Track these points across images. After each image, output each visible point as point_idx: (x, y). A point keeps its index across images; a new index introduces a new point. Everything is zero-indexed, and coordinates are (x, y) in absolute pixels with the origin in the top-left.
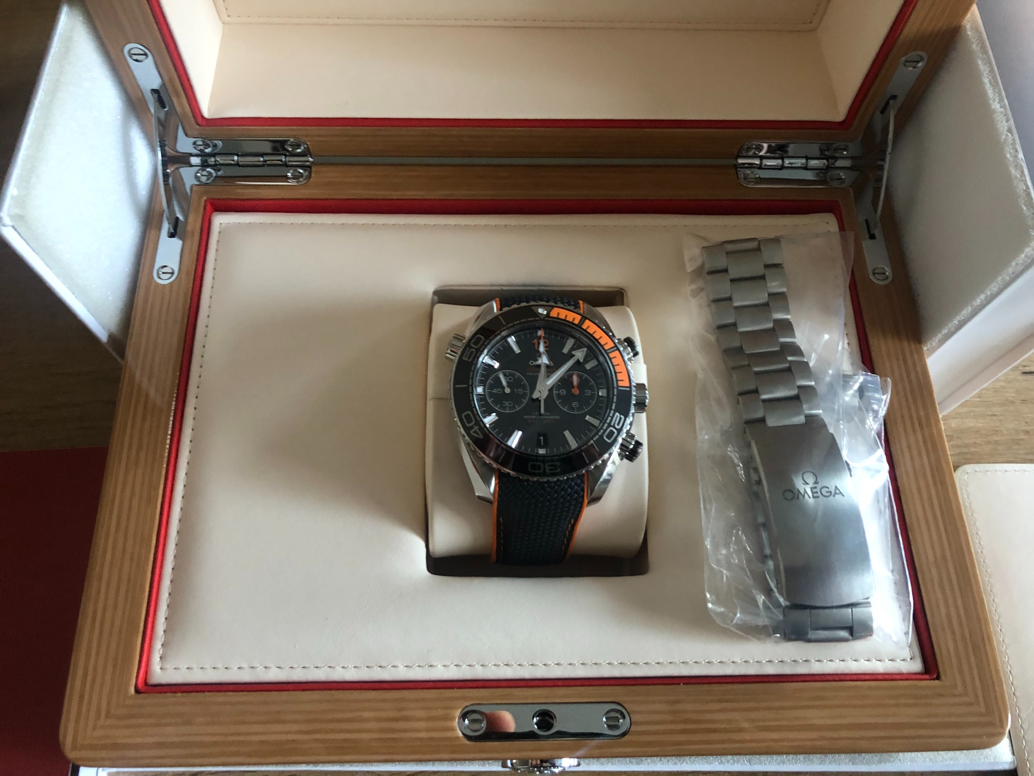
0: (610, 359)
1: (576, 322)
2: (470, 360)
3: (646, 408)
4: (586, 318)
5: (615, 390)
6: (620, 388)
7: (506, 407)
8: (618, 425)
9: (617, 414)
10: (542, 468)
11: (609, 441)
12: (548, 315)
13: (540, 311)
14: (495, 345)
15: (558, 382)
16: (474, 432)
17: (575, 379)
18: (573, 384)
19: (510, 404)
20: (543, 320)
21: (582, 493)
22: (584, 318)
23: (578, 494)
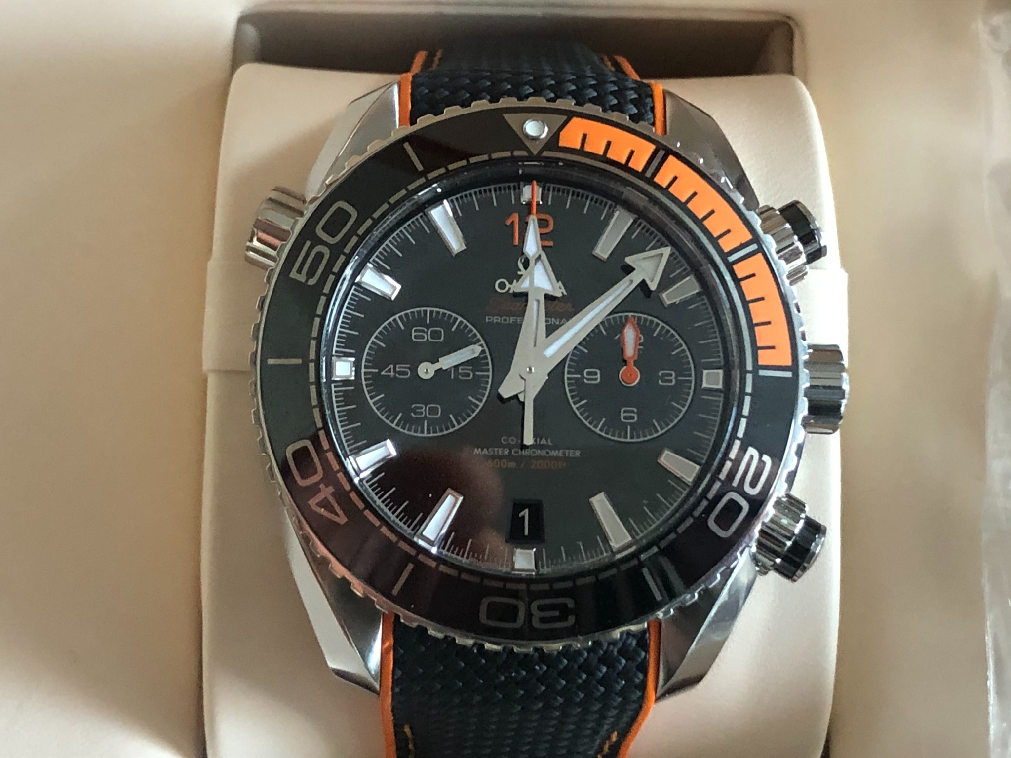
0: (737, 281)
1: (638, 164)
2: (312, 282)
3: (841, 423)
4: (669, 152)
5: (749, 377)
6: (762, 373)
7: (420, 421)
8: (753, 484)
9: (752, 451)
10: (522, 615)
11: (722, 534)
12: (553, 141)
13: (531, 128)
14: (392, 230)
15: (580, 344)
16: (320, 505)
17: (630, 337)
18: (622, 351)
19: (433, 411)
20: (538, 158)
21: (641, 676)
22: (663, 153)
23: (629, 681)
